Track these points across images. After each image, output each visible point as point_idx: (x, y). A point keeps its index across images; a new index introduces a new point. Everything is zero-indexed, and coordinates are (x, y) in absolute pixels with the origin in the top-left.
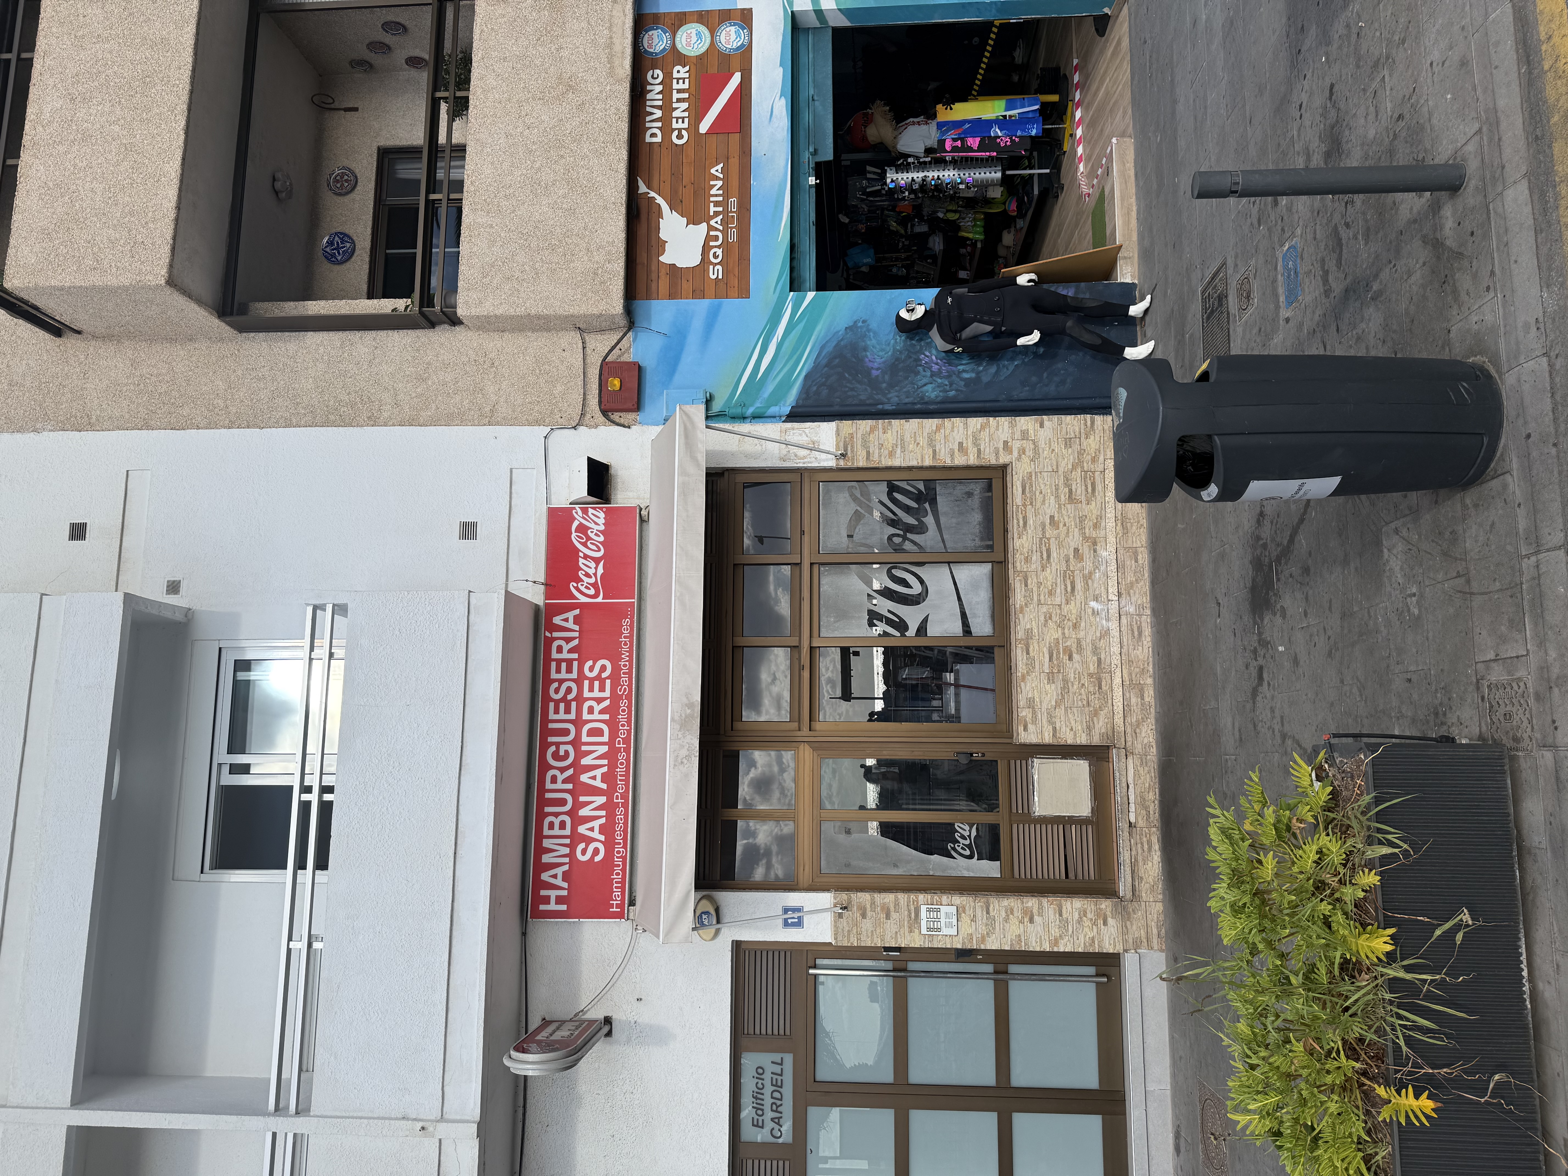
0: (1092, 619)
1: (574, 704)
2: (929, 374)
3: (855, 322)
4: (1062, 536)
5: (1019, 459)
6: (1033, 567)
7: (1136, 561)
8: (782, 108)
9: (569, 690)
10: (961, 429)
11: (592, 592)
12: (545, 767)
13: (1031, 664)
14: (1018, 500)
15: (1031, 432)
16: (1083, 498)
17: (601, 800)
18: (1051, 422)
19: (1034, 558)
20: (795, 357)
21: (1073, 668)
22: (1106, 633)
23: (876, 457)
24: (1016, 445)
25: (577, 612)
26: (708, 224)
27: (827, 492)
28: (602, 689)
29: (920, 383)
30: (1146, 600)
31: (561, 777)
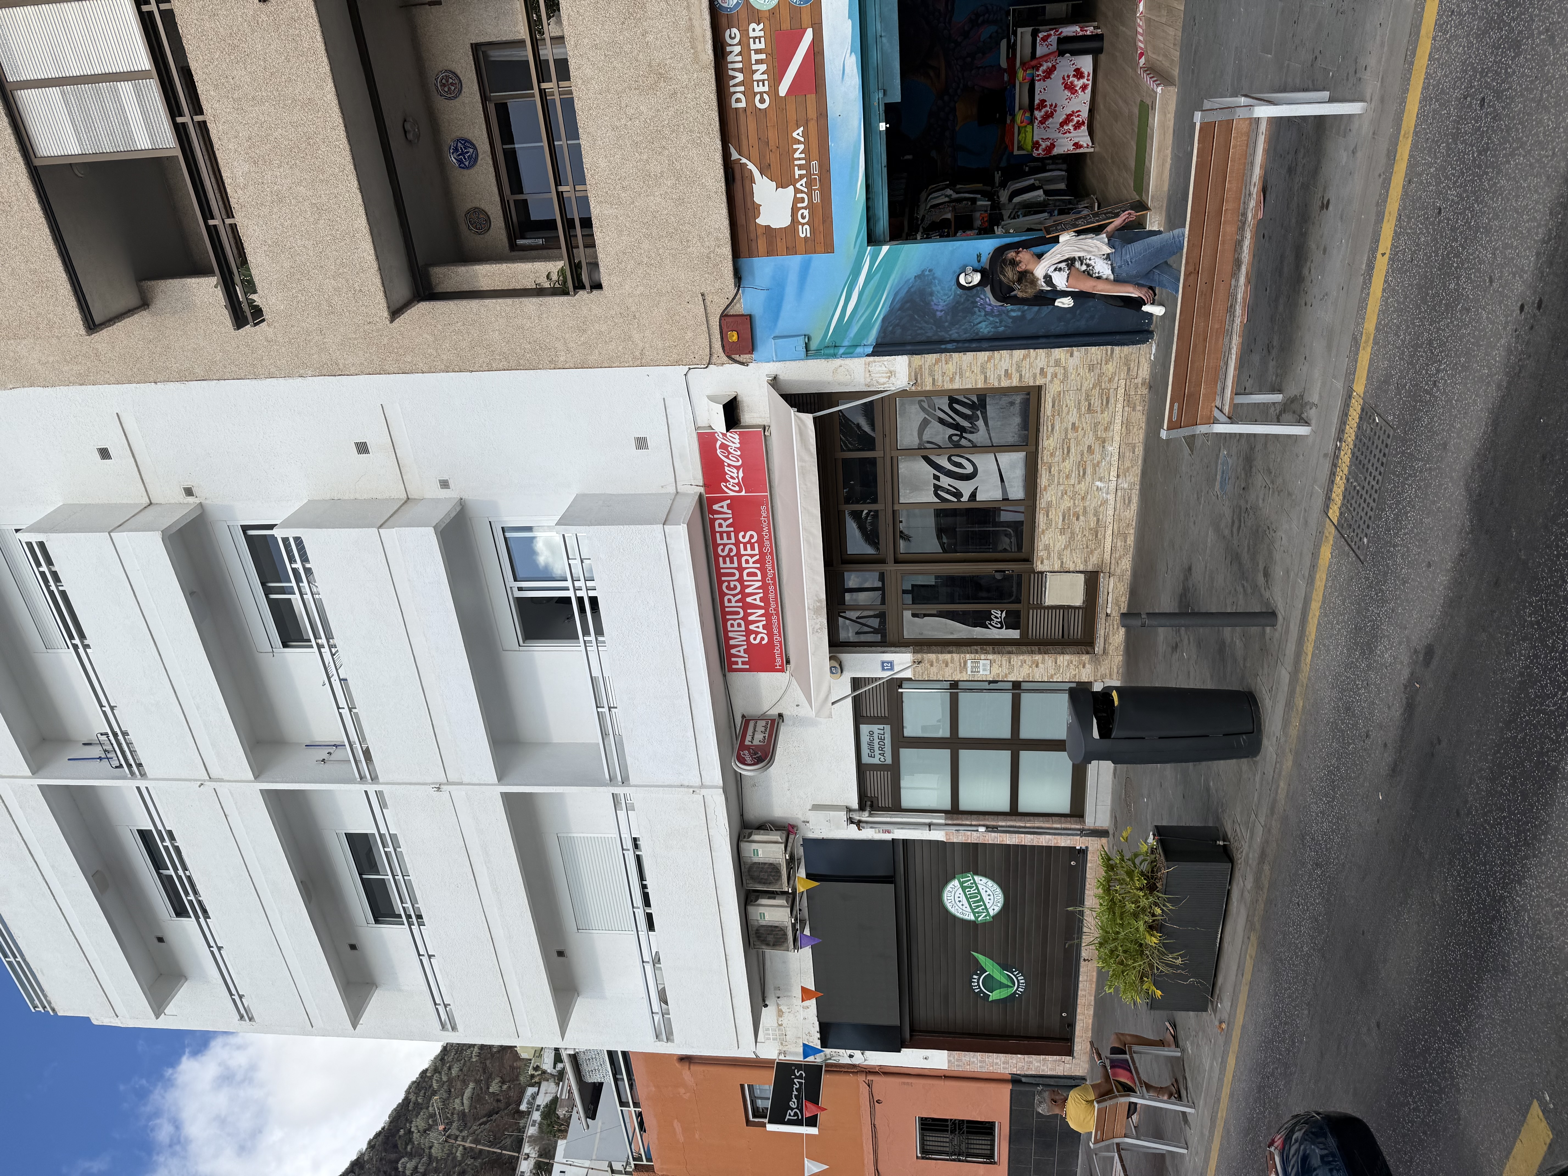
0: (1096, 493)
1: (735, 558)
2: (983, 313)
3: (923, 271)
4: (1080, 437)
5: (1051, 381)
6: (1056, 459)
7: (1134, 453)
8: (852, 64)
9: (731, 550)
10: (1007, 359)
11: (737, 488)
12: (722, 595)
13: (1049, 523)
14: (1049, 412)
15: (1063, 360)
16: (1099, 409)
17: (762, 611)
18: (1079, 353)
19: (1057, 453)
20: (874, 303)
21: (1077, 526)
22: (1105, 502)
23: (940, 383)
24: (1050, 371)
25: (729, 501)
26: (795, 188)
27: (902, 405)
28: (753, 549)
29: (976, 322)
30: (1137, 480)
31: (733, 600)
